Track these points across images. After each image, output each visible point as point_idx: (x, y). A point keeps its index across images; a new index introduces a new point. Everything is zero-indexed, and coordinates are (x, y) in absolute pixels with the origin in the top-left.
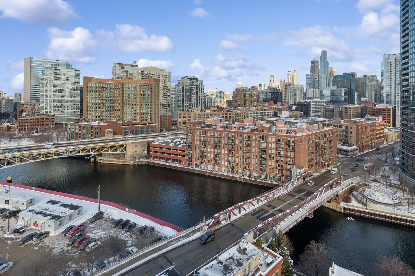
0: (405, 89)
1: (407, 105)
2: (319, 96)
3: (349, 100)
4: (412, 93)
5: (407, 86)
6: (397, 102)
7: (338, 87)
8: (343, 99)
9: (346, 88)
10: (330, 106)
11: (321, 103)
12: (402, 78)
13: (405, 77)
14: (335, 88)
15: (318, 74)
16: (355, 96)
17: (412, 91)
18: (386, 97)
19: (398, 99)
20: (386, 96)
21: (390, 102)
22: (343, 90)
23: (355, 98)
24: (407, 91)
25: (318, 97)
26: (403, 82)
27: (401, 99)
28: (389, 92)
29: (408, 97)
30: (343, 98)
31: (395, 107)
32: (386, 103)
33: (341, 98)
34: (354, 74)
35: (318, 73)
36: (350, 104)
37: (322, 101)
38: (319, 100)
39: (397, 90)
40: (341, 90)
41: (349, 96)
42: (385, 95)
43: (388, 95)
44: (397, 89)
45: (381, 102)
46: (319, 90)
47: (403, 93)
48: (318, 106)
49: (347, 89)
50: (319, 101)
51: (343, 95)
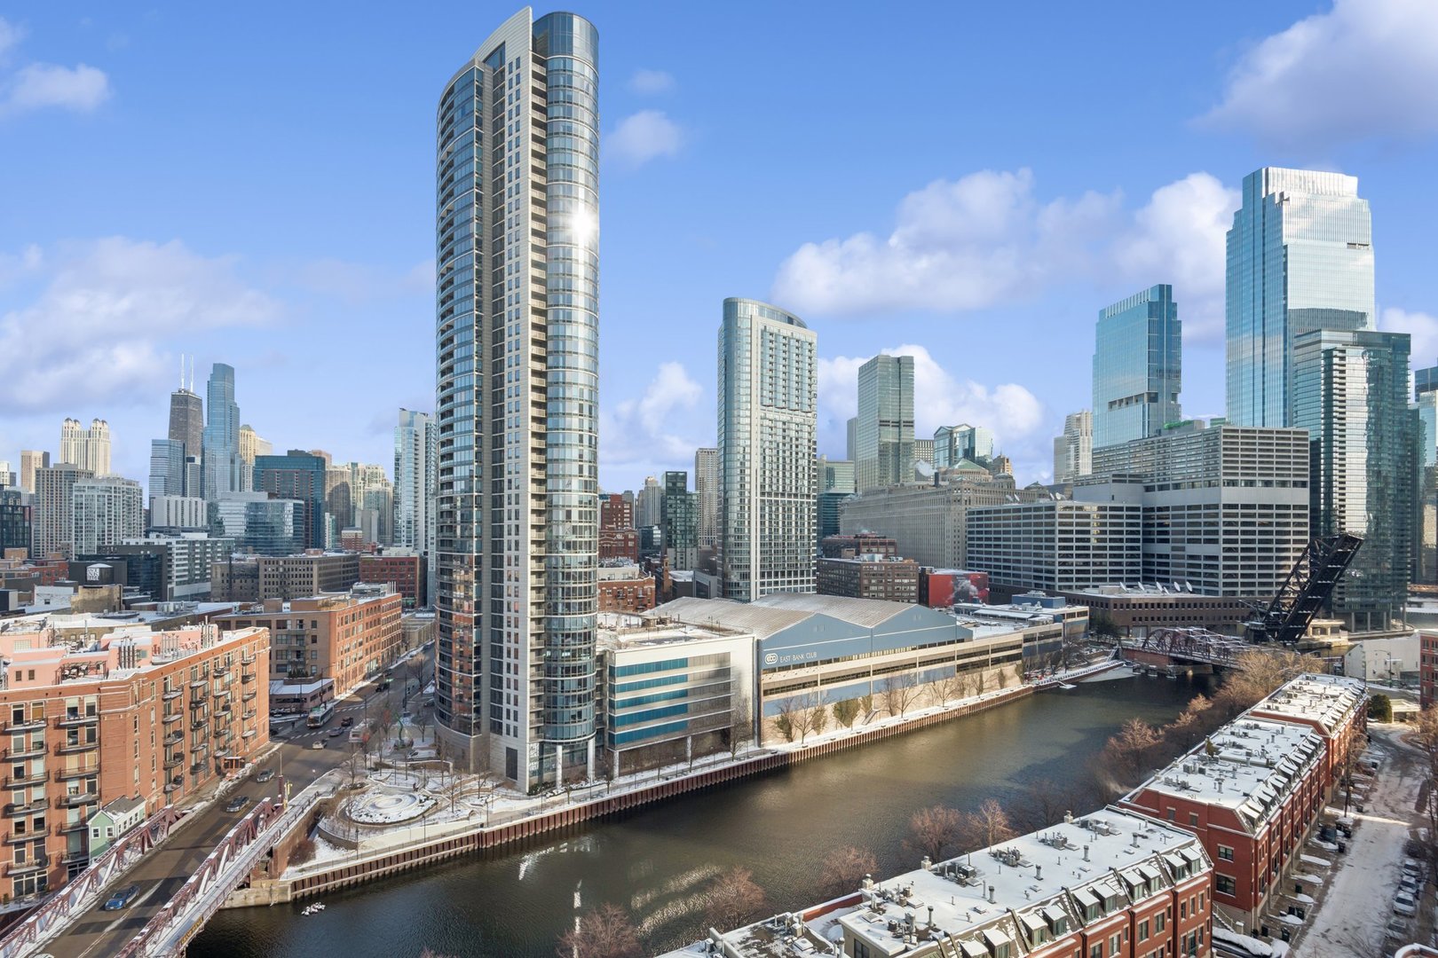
0: (446, 507)
1: (449, 548)
2: (205, 523)
3: (307, 535)
4: (459, 518)
5: (450, 499)
6: (429, 541)
7: (271, 496)
8: (290, 535)
9: (297, 498)
10: (244, 560)
11: (212, 548)
12: (440, 478)
13: (446, 478)
14: (262, 497)
15: (199, 445)
16: (327, 523)
17: (459, 513)
18: (405, 529)
19: (432, 532)
20: (405, 524)
21: (416, 540)
22: (290, 505)
23: (327, 531)
24: (451, 514)
25: (199, 525)
26: (442, 489)
27: (437, 533)
28: (412, 513)
29: (451, 529)
30: (289, 530)
31: (426, 553)
32: (404, 544)
33: (283, 531)
34: (323, 456)
35: (199, 441)
36: (312, 550)
37: (216, 542)
38: (203, 536)
39: (429, 509)
40: (283, 504)
41: (307, 524)
42: (402, 522)
43: (409, 522)
44: (429, 505)
45: (393, 541)
46: (205, 502)
47: (442, 516)
48: (200, 559)
49: (302, 502)
50: (205, 542)
51: (289, 520)
